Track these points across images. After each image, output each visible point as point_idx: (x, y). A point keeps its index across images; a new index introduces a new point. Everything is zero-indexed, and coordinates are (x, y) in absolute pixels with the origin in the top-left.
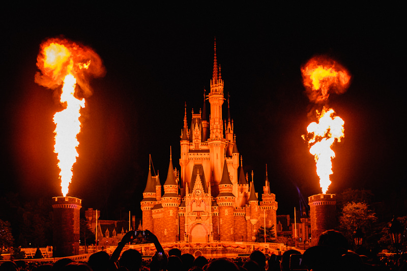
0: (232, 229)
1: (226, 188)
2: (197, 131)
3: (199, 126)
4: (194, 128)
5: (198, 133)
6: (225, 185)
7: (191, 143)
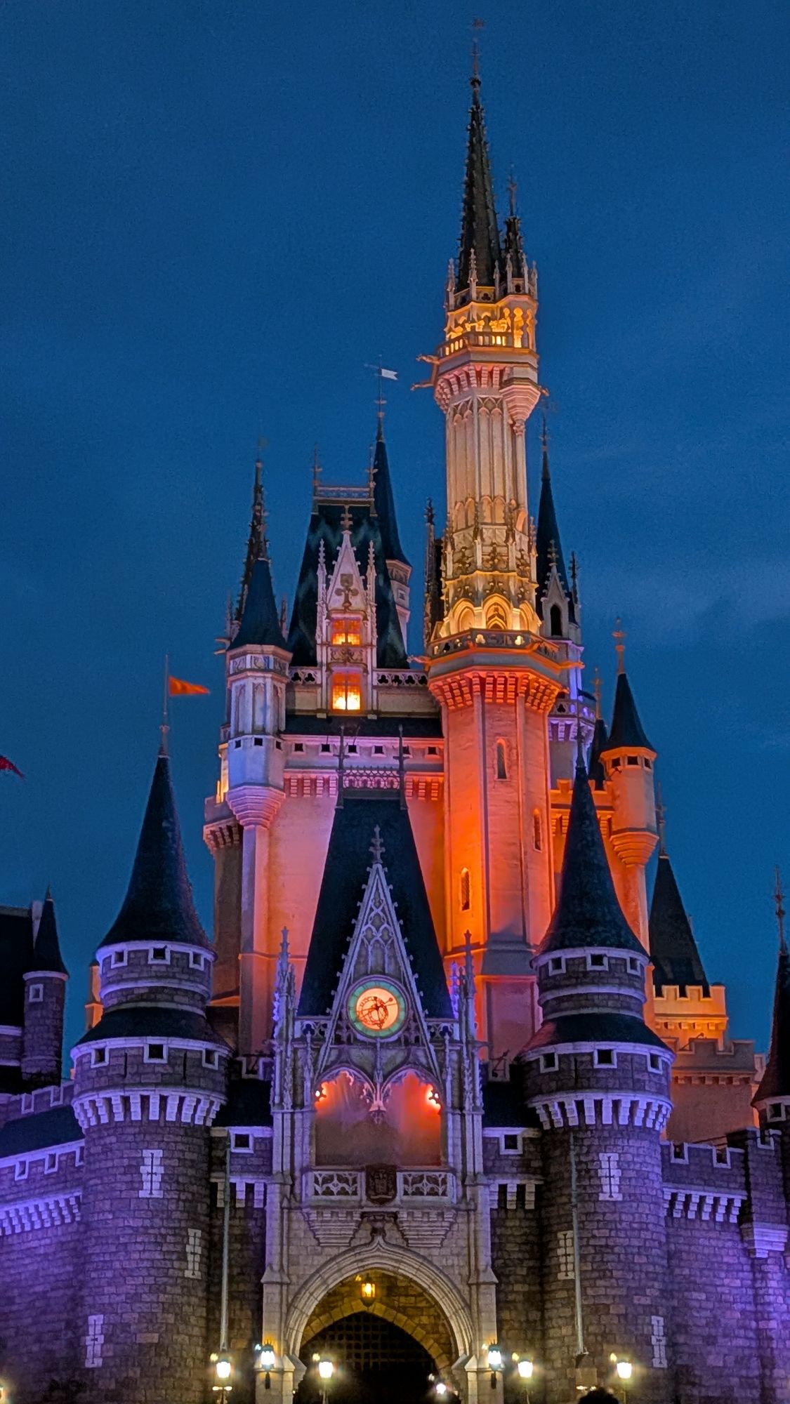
0: (658, 1322)
1: (598, 979)
2: (347, 590)
3: (361, 555)
4: (330, 569)
5: (356, 602)
6: (588, 952)
7: (304, 672)
